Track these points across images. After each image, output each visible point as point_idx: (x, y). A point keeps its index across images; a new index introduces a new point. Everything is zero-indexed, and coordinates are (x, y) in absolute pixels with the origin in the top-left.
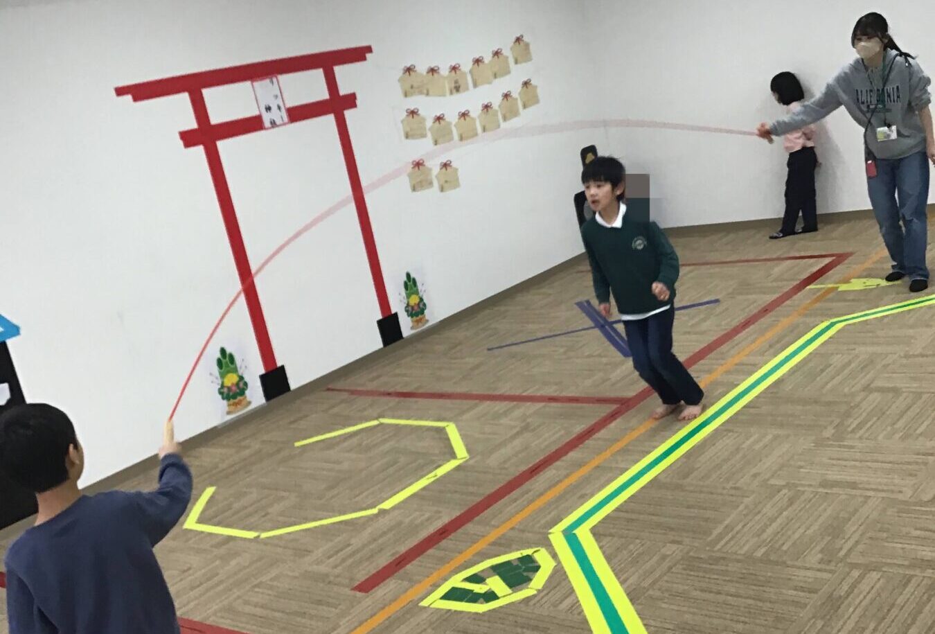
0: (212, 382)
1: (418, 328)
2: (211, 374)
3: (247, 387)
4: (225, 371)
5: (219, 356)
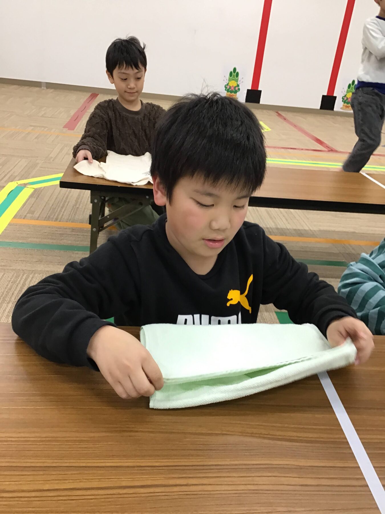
0: (224, 80)
1: (345, 110)
2: (225, 76)
3: (239, 91)
4: (232, 78)
5: (232, 70)
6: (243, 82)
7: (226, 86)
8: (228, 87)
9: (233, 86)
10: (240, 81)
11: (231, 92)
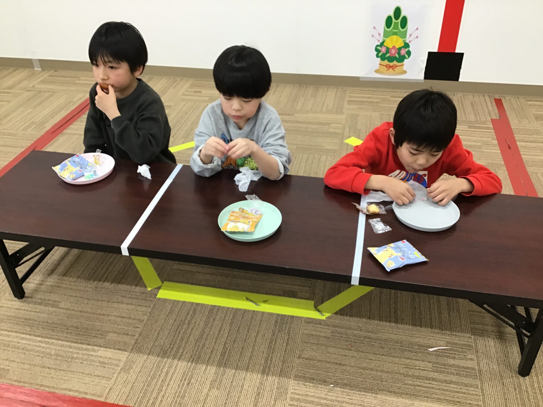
0: (373, 36)
2: (374, 28)
3: (409, 57)
4: (391, 30)
5: (392, 14)
6: (417, 37)
7: (379, 48)
8: (384, 50)
9: (394, 47)
10: (410, 35)
11: (391, 59)
